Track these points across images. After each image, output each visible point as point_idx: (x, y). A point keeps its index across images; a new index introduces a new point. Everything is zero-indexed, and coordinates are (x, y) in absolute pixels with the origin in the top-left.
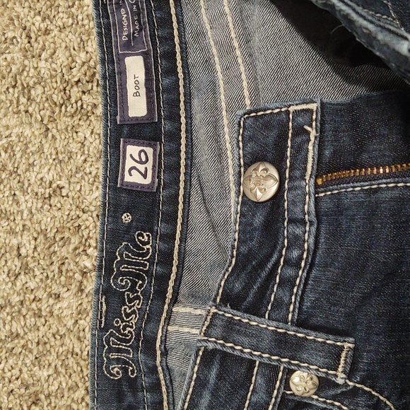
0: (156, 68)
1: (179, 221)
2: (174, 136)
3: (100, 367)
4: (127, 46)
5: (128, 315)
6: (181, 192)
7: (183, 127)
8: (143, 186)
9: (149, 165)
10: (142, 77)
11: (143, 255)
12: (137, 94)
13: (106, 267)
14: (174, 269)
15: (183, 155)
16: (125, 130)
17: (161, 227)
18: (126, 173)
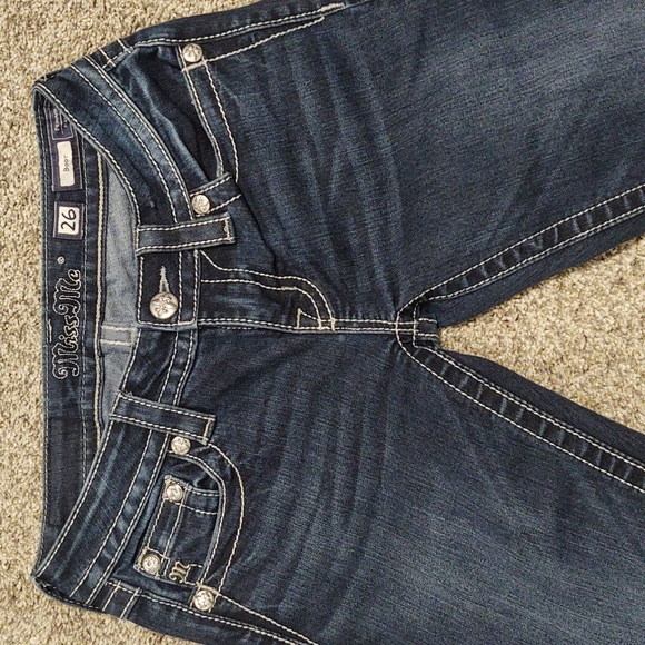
0: (81, 149)
1: (99, 261)
2: (95, 199)
3: (50, 371)
4: (59, 134)
5: (69, 332)
6: (100, 239)
7: (101, 192)
8: (72, 236)
9: (77, 220)
10: (70, 157)
11: (75, 287)
12: (66, 169)
13: (49, 297)
14: (99, 296)
15: (101, 213)
16: (58, 195)
17: (86, 266)
18: (59, 227)
